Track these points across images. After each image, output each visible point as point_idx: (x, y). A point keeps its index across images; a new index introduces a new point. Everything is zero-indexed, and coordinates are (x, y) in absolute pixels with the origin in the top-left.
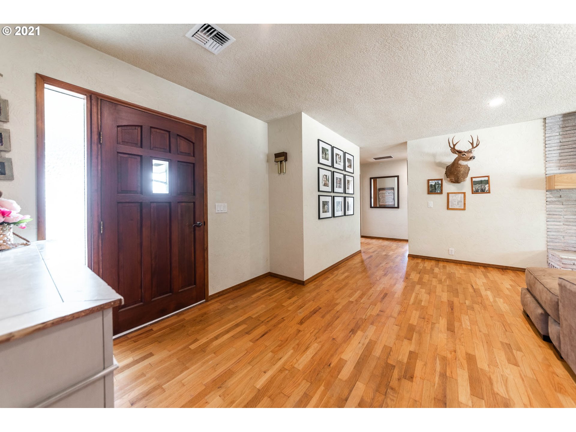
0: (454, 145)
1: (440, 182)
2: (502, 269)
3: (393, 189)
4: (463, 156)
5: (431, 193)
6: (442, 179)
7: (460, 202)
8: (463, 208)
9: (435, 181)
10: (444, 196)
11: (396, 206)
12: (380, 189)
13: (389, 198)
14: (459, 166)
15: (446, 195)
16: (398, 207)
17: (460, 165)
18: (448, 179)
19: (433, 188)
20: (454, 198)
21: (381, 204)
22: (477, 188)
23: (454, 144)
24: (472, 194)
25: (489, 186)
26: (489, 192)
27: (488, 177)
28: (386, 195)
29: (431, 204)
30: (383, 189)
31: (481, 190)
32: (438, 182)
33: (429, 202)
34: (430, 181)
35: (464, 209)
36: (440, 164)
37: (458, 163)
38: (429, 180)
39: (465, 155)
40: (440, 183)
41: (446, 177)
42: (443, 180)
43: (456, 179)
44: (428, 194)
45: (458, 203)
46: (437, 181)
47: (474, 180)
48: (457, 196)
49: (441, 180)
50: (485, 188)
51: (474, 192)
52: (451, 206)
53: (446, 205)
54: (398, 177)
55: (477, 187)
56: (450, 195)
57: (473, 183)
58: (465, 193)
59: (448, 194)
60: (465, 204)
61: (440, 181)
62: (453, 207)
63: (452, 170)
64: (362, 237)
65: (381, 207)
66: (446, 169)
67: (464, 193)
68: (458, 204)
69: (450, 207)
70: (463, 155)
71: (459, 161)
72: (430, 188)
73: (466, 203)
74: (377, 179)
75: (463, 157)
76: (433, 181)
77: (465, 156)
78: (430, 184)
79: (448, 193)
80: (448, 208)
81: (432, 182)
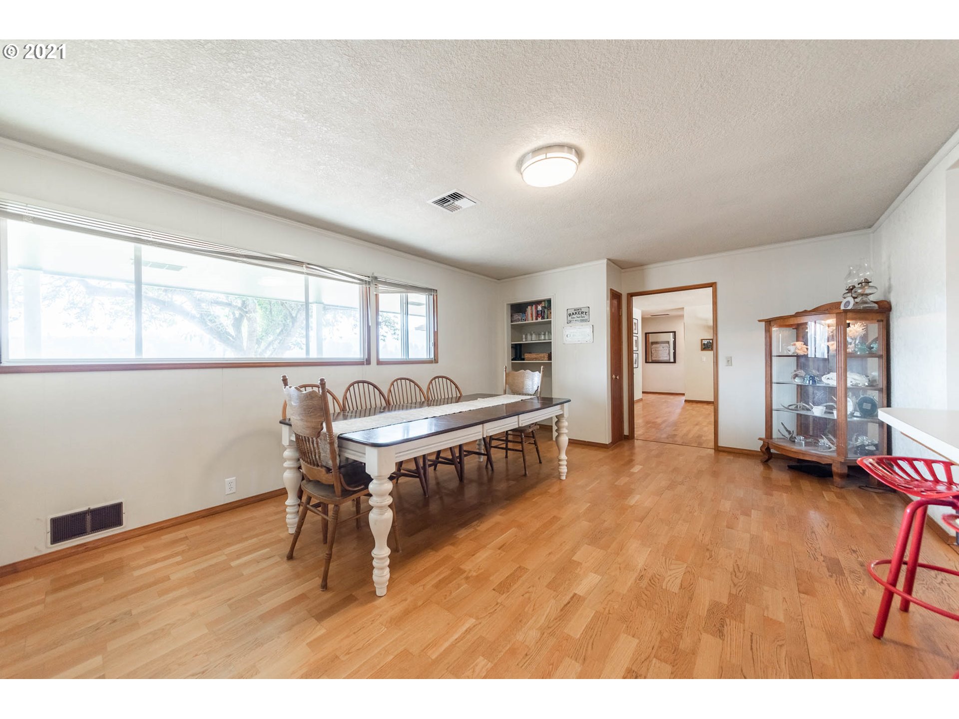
3: (668, 342)
11: (672, 360)
12: (653, 343)
13: (663, 353)
16: (675, 362)
21: (654, 359)
28: (659, 349)
30: (657, 343)
38: (702, 340)
44: (702, 350)
54: (675, 332)
64: (643, 392)
65: (654, 362)
74: (650, 334)
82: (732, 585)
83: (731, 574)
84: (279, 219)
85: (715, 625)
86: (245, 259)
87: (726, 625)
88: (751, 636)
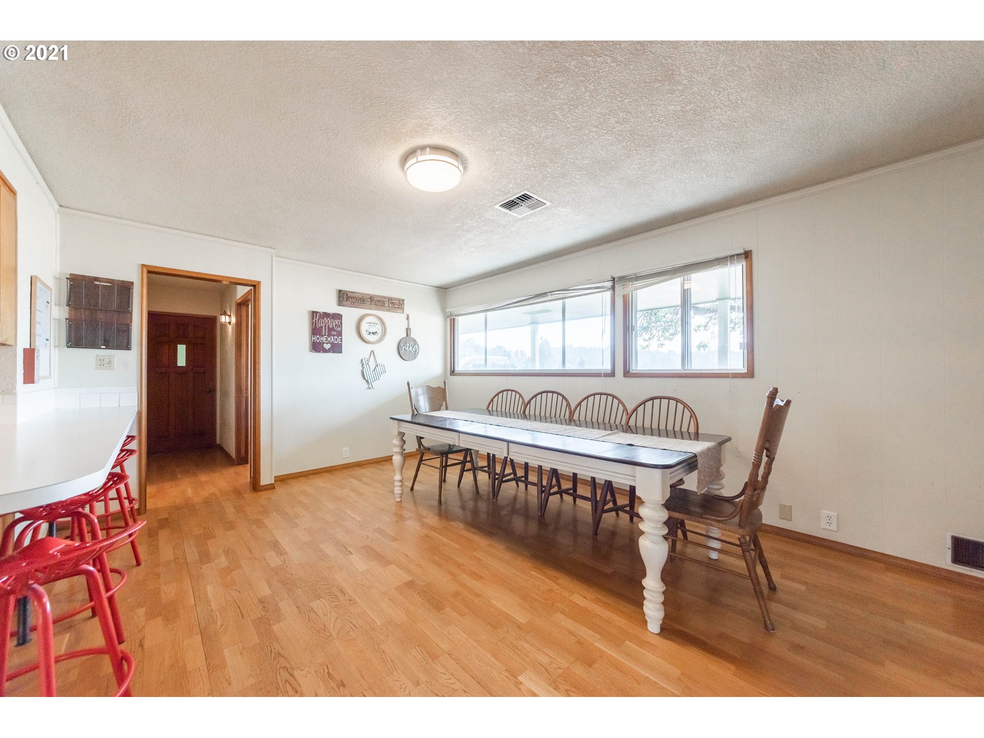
82: (281, 652)
83: (292, 668)
84: (527, 268)
85: (268, 603)
86: (516, 305)
87: (262, 610)
88: (243, 616)
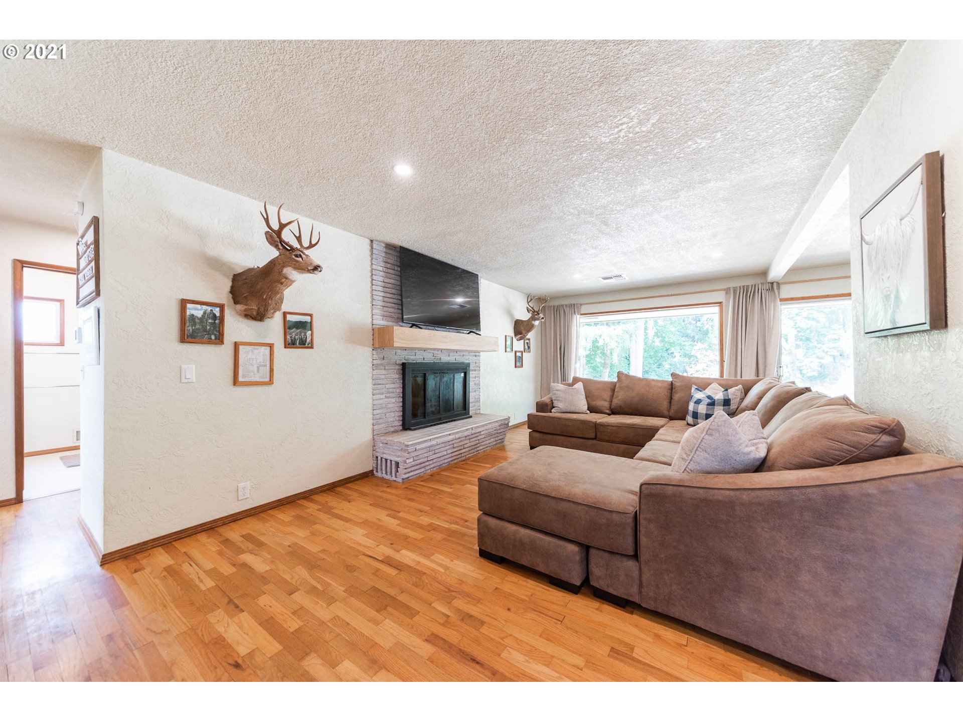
0: (282, 226)
1: (217, 311)
2: (329, 490)
4: (297, 259)
5: (190, 339)
6: (224, 304)
7: (262, 366)
8: (267, 379)
9: (205, 307)
10: (226, 349)
14: (284, 280)
15: (232, 347)
17: (286, 278)
18: (239, 307)
19: (197, 326)
20: (250, 355)
22: (293, 336)
23: (284, 222)
24: (285, 348)
25: (312, 335)
26: (312, 347)
27: (311, 315)
29: (191, 371)
31: (301, 342)
32: (211, 310)
33: (184, 366)
34: (189, 306)
35: (271, 382)
36: (215, 264)
37: (280, 273)
39: (302, 259)
40: (218, 314)
41: (232, 301)
42: (226, 308)
43: (262, 309)
45: (258, 368)
46: (209, 308)
47: (289, 317)
48: (256, 352)
49: (222, 307)
50: (306, 338)
51: (289, 345)
52: (244, 376)
53: (230, 373)
55: (294, 333)
56: (241, 347)
57: (288, 326)
58: (273, 346)
59: (236, 346)
60: (272, 370)
61: (218, 309)
62: (247, 379)
63: (259, 287)
66: (231, 280)
67: (271, 346)
68: (258, 372)
69: (241, 379)
70: (296, 256)
71: (284, 267)
72: (188, 324)
73: (275, 368)
75: (297, 261)
76: (199, 306)
77: (300, 259)
78: (188, 313)
79: (236, 343)
80: (235, 382)
81: (196, 309)
